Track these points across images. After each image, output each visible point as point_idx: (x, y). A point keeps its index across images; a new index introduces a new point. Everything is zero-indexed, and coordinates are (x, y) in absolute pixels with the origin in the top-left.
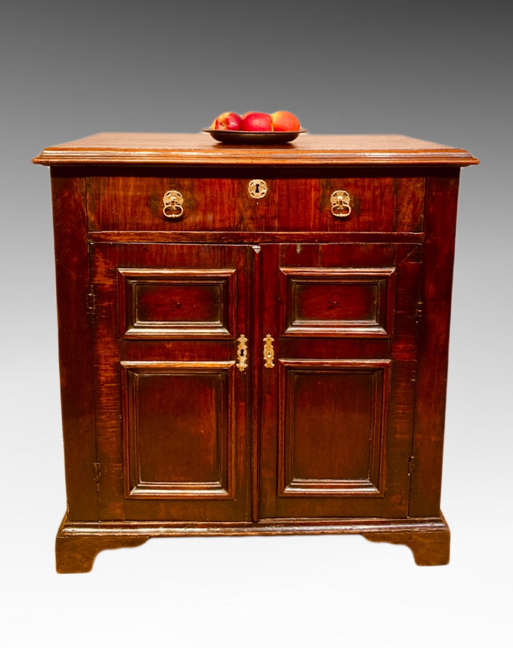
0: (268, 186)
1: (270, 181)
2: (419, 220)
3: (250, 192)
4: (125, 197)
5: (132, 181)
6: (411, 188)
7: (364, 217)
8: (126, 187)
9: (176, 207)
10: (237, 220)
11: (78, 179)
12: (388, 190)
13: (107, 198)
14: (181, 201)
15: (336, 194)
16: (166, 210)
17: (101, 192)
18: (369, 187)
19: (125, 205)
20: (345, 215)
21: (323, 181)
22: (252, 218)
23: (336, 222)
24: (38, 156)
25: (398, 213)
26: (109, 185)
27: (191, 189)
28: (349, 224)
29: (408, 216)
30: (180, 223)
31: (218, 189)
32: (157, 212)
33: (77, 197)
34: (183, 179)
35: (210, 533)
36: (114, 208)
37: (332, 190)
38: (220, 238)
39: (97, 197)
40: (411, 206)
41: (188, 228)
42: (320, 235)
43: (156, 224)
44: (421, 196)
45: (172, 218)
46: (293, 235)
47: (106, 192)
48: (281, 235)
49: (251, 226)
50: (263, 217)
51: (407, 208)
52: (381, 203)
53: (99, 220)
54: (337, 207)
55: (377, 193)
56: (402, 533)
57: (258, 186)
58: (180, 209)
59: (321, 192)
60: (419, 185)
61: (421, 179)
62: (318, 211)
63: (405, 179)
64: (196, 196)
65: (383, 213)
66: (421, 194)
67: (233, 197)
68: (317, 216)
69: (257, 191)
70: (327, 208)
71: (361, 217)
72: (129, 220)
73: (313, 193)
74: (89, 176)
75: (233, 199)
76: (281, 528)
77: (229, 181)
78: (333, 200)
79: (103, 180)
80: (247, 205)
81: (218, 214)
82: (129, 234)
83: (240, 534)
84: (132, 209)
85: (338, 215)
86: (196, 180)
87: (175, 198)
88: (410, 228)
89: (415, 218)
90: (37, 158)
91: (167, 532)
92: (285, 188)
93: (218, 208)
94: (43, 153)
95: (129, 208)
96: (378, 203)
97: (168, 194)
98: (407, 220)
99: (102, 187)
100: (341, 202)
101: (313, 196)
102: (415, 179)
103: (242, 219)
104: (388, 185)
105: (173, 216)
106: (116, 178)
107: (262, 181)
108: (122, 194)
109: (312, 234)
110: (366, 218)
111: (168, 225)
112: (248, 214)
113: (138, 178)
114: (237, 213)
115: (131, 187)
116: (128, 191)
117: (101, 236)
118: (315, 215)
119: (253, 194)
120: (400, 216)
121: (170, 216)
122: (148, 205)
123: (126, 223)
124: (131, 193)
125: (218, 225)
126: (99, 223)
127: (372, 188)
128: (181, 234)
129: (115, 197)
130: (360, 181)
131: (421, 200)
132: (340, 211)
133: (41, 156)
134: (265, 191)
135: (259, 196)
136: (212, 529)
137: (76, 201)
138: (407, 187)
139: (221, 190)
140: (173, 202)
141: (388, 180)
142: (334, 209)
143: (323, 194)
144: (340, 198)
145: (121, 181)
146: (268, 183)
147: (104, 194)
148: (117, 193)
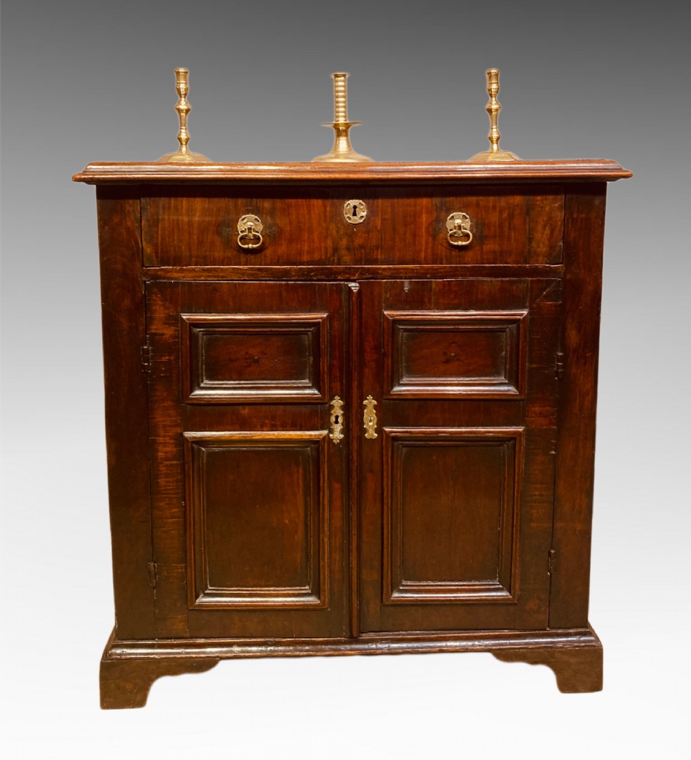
0: (368, 208)
1: (371, 201)
2: (558, 249)
3: (346, 216)
4: (190, 224)
5: (199, 204)
6: (547, 209)
7: (488, 246)
8: (191, 211)
9: (254, 236)
10: (330, 251)
11: (131, 201)
12: (517, 212)
13: (167, 225)
14: (260, 227)
15: (453, 217)
16: (242, 238)
17: (160, 217)
18: (494, 207)
19: (189, 232)
20: (464, 243)
21: (437, 201)
22: (348, 249)
23: (453, 253)
24: (81, 172)
25: (530, 240)
26: (169, 208)
27: (272, 213)
28: (469, 255)
29: (544, 244)
30: (258, 255)
31: (306, 212)
32: (229, 242)
33: (129, 224)
34: (262, 200)
35: (298, 653)
36: (175, 238)
37: (449, 211)
38: (308, 275)
39: (155, 223)
40: (547, 231)
41: (269, 261)
42: (433, 269)
43: (228, 258)
44: (559, 219)
45: (248, 249)
46: (400, 269)
47: (166, 217)
48: (384, 269)
49: (347, 258)
50: (361, 247)
51: (542, 234)
52: (509, 228)
53: (157, 253)
54: (455, 233)
55: (505, 215)
56: (542, 650)
57: (355, 207)
58: (259, 239)
59: (435, 214)
60: (556, 205)
61: (560, 197)
62: (430, 239)
63: (539, 198)
64: (278, 221)
65: (512, 240)
66: (559, 216)
67: (325, 221)
68: (430, 245)
69: (354, 214)
70: (441, 235)
71: (484, 246)
72: (194, 252)
73: (424, 216)
74: (145, 196)
75: (324, 225)
76: (387, 645)
77: (320, 201)
78: (450, 224)
79: (163, 201)
80: (342, 232)
81: (306, 244)
82: (194, 270)
83: (336, 653)
84: (198, 238)
85: (456, 243)
86: (278, 200)
87: (252, 224)
88: (545, 258)
89: (552, 247)
90: (80, 174)
91: (243, 652)
92: (389, 209)
93: (306, 236)
94: (86, 169)
95: (195, 237)
96: (506, 229)
97: (243, 219)
98: (543, 249)
99: (161, 212)
100: (460, 227)
101: (424, 220)
102: (551, 197)
103: (336, 250)
104: (517, 206)
105: (250, 246)
106: (179, 199)
107: (361, 201)
108: (186, 219)
109: (423, 268)
110: (490, 246)
111: (243, 258)
112: (344, 242)
113: (207, 199)
114: (329, 243)
115: (197, 210)
116: (194, 215)
117: (160, 273)
118: (427, 243)
119: (349, 218)
120: (534, 244)
121: (246, 246)
122: (219, 233)
123: (191, 257)
124: (196, 219)
125: (305, 258)
126: (157, 257)
127: (498, 209)
128: (259, 269)
129: (178, 224)
130: (482, 200)
131: (559, 223)
132: (458, 239)
133: (84, 172)
134: (364, 214)
135: (357, 220)
136: (300, 648)
137: (128, 229)
138: (542, 207)
139: (309, 213)
140: (250, 229)
141: (517, 199)
142: (451, 236)
143: (437, 217)
144: (458, 221)
145: (184, 202)
146: (368, 204)
147: (163, 219)
148: (180, 218)
